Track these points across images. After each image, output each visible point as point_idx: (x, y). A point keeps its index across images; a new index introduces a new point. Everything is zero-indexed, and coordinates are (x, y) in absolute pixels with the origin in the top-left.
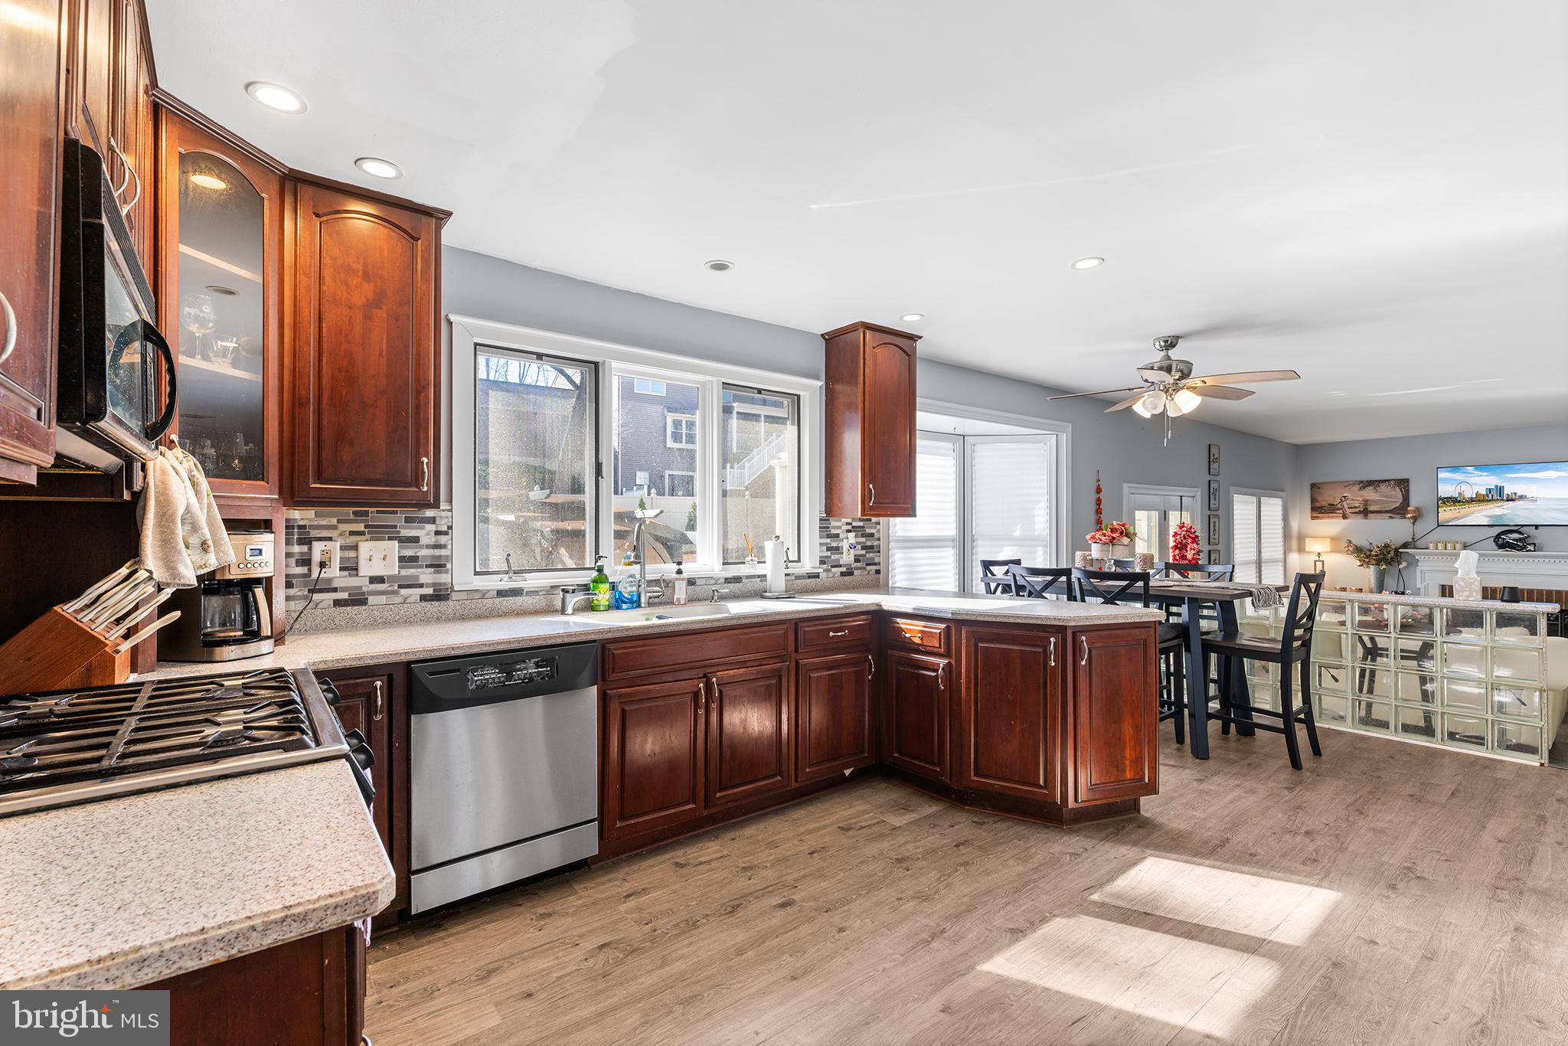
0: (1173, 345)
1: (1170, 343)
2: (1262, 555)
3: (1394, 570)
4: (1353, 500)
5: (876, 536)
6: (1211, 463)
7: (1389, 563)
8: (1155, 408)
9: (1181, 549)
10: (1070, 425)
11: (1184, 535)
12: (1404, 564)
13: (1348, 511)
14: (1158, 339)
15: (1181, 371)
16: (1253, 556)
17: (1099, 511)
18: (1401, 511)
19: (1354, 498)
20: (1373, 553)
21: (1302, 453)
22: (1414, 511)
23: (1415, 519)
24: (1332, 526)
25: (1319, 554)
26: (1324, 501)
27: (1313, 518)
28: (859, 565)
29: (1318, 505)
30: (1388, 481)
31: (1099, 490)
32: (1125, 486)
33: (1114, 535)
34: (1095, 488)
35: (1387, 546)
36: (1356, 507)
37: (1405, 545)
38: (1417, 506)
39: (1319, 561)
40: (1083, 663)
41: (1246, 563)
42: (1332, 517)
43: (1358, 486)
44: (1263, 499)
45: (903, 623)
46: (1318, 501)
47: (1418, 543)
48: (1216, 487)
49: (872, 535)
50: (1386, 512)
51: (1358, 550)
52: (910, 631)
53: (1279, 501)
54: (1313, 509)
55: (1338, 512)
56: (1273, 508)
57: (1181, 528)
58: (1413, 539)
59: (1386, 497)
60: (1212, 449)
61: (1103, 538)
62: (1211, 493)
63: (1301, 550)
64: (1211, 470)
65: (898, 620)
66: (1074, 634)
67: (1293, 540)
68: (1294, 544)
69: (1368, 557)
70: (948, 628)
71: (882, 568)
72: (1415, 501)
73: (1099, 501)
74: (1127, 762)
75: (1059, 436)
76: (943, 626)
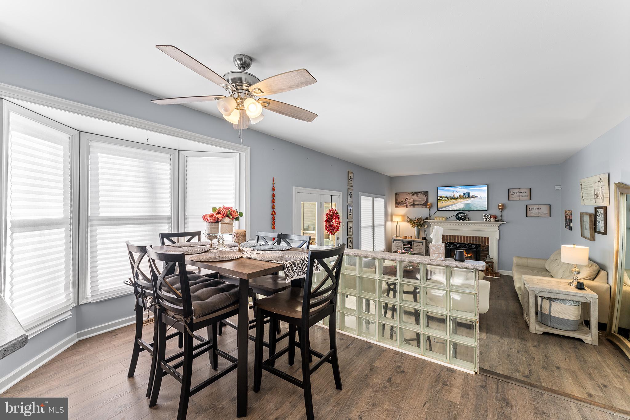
2: (375, 223)
3: (423, 229)
4: (409, 200)
6: (349, 181)
7: (421, 226)
10: (250, 148)
11: (331, 215)
12: (426, 226)
13: (408, 204)
16: (370, 224)
17: (273, 202)
18: (425, 205)
19: (410, 199)
20: (416, 222)
21: (392, 180)
22: (430, 205)
23: (430, 208)
24: (402, 210)
25: (398, 222)
26: (400, 200)
27: (396, 207)
29: (398, 202)
30: (421, 192)
31: (274, 189)
32: (294, 187)
34: (271, 188)
35: (420, 219)
36: (411, 203)
37: (427, 219)
38: (431, 202)
39: (398, 225)
41: (366, 227)
42: (402, 207)
43: (411, 194)
44: (375, 199)
46: (398, 200)
47: (431, 218)
48: (351, 191)
50: (421, 205)
51: (410, 220)
53: (383, 200)
54: (396, 203)
55: (405, 205)
56: (380, 202)
57: (330, 211)
58: (429, 216)
59: (420, 199)
60: (349, 174)
62: (349, 194)
63: (392, 220)
64: (349, 184)
67: (388, 216)
68: (389, 218)
69: (414, 223)
72: (430, 201)
73: (273, 196)
75: (241, 155)
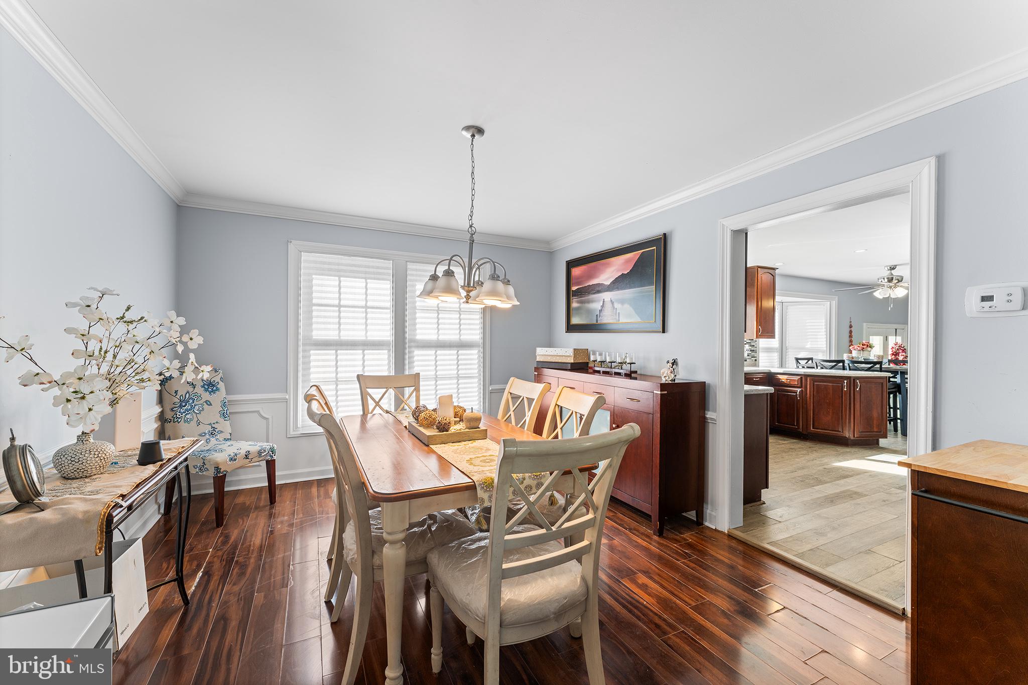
0: (894, 269)
1: (893, 268)
5: (755, 346)
8: (885, 295)
9: (895, 355)
10: (837, 297)
14: (887, 266)
15: (898, 280)
17: (851, 336)
28: (749, 357)
31: (851, 326)
32: (865, 324)
33: (864, 347)
34: (849, 326)
40: (858, 389)
45: (780, 376)
49: (754, 346)
52: (784, 379)
57: (896, 344)
61: (858, 348)
65: (778, 376)
66: (854, 380)
70: (801, 378)
71: (757, 359)
73: (851, 332)
74: (875, 426)
75: (831, 303)
76: (800, 377)
